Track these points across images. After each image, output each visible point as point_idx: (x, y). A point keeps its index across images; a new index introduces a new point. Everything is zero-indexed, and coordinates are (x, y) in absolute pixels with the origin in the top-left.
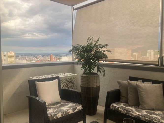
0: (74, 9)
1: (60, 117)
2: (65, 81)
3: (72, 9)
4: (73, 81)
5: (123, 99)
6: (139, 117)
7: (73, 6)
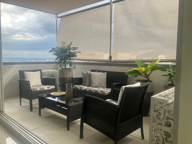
0: (58, 17)
1: (39, 91)
2: (47, 75)
3: (56, 17)
4: (54, 75)
5: (83, 83)
6: (86, 89)
7: (57, 15)
